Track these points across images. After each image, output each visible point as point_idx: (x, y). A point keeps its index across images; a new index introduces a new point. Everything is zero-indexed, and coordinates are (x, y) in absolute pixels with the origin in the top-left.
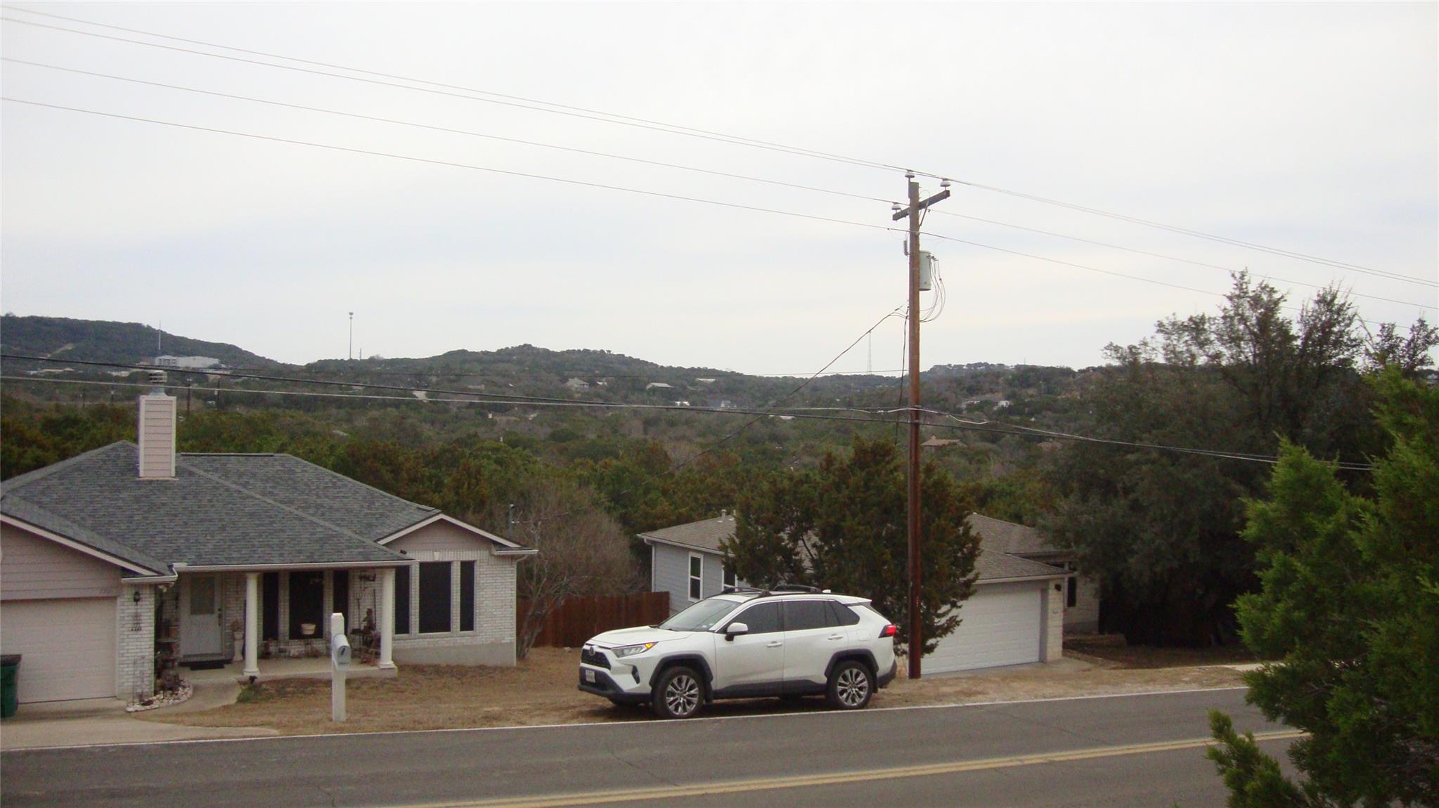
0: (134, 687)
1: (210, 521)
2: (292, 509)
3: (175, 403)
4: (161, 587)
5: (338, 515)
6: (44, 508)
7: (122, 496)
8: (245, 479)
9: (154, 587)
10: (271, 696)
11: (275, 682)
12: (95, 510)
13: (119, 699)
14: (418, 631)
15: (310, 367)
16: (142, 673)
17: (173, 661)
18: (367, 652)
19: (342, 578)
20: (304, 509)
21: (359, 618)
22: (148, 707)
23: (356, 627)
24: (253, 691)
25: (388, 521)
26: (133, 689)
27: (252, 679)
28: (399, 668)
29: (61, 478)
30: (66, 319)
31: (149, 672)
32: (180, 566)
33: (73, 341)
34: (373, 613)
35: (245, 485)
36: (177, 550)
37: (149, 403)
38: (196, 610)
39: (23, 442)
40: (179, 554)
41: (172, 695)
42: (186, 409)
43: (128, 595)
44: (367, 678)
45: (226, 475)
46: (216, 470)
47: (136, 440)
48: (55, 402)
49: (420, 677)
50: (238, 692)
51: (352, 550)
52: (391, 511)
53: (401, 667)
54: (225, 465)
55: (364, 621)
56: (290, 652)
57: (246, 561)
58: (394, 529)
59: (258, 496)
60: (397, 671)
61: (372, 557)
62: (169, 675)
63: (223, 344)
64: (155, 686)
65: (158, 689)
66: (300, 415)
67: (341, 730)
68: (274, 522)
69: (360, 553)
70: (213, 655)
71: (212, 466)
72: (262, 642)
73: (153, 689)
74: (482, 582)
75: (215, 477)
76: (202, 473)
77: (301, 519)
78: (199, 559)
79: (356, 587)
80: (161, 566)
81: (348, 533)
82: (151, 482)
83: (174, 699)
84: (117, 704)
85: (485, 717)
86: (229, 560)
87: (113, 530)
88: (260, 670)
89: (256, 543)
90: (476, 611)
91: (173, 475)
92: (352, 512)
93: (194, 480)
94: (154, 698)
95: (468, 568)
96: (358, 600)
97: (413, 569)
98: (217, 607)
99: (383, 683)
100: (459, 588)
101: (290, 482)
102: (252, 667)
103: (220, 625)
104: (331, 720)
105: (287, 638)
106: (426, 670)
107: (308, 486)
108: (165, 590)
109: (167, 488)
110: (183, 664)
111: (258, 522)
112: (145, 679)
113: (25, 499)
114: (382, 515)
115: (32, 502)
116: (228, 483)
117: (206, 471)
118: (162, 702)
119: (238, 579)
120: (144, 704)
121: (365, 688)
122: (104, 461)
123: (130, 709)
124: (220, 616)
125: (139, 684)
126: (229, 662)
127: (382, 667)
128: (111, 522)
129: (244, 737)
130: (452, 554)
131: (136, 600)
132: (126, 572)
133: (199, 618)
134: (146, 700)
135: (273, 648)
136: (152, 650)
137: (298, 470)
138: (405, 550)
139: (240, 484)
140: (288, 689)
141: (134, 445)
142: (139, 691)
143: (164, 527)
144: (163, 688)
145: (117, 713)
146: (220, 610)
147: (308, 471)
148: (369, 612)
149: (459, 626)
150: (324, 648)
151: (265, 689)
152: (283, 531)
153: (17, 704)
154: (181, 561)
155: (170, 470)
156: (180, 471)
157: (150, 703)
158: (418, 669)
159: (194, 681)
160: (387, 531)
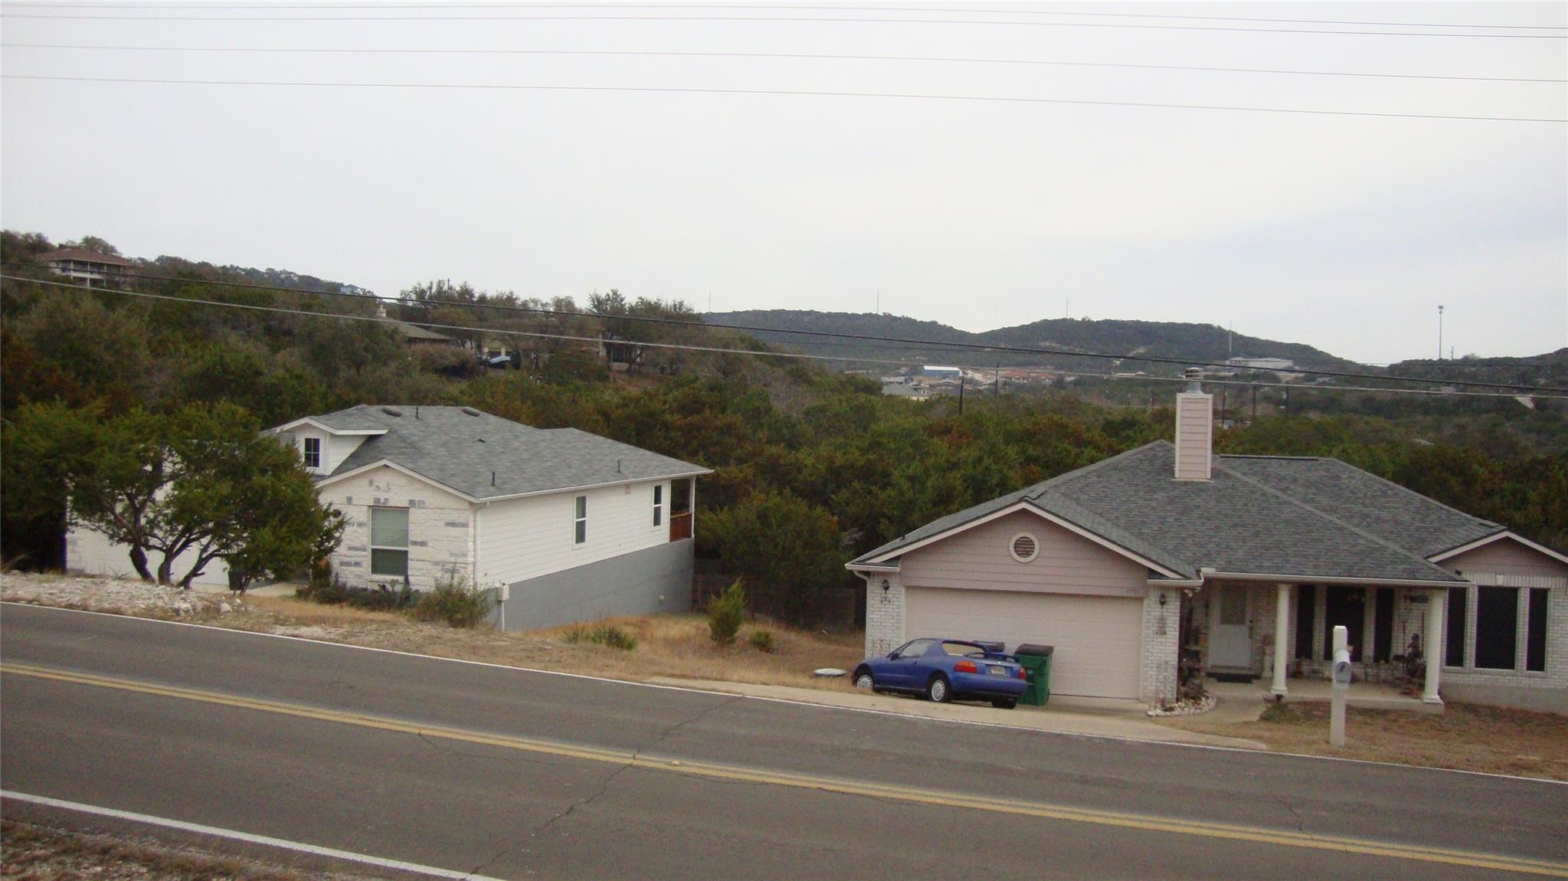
0: (1157, 692)
1: (1243, 526)
2: (1334, 518)
3: (1210, 403)
4: (1186, 591)
5: (1387, 526)
6: (1081, 505)
7: (1156, 496)
8: (1284, 484)
9: (1181, 590)
10: (1298, 719)
11: (1304, 703)
12: (1128, 510)
13: (1141, 702)
14: (1473, 665)
15: (1393, 368)
16: (1165, 678)
17: (1198, 670)
18: (1410, 682)
19: (1386, 596)
20: (1349, 518)
21: (1404, 643)
22: (1168, 713)
23: (1400, 652)
24: (1278, 709)
25: (1443, 537)
26: (1156, 694)
27: (1279, 697)
28: (1446, 705)
29: (1099, 476)
30: (1138, 322)
31: (1172, 678)
32: (1208, 571)
33: (1145, 344)
34: (1420, 639)
35: (1284, 490)
36: (1208, 555)
37: (1186, 401)
38: (1226, 619)
39: (1080, 443)
40: (1208, 558)
41: (1193, 704)
42: (1251, 413)
43: (1153, 599)
44: (1407, 711)
45: (1266, 478)
46: (1255, 474)
47: (1172, 439)
48: (1124, 406)
49: (1470, 717)
50: (1262, 709)
51: (1396, 566)
52: (1447, 526)
53: (1449, 704)
54: (1265, 467)
55: (1409, 647)
56: (1323, 673)
57: (1278, 569)
58: (1449, 546)
59: (1296, 502)
60: (1443, 706)
61: (1418, 575)
62: (1193, 684)
63: (1297, 344)
64: (1178, 694)
65: (1180, 696)
66: (1379, 421)
67: (1336, 754)
68: (1311, 531)
69: (1405, 570)
70: (1243, 668)
71: (1250, 469)
72: (1293, 659)
73: (1175, 696)
74: (1557, 614)
75: (1252, 481)
76: (1239, 475)
77: (1341, 529)
78: (1229, 565)
79: (1401, 608)
80: (1190, 570)
81: (1392, 546)
82: (1186, 483)
83: (1196, 709)
84: (1141, 706)
85: (1513, 765)
86: (1260, 568)
87: (1145, 530)
88: (1289, 690)
89: (1289, 551)
90: (1549, 648)
91: (1209, 476)
92: (1401, 524)
93: (1230, 483)
94: (1176, 705)
95: (1539, 598)
96: (1404, 623)
97: (1470, 593)
98: (1248, 617)
99: (1425, 718)
100: (1527, 620)
101: (1335, 489)
102: (1280, 685)
103: (1250, 637)
104: (1328, 742)
105: (1322, 658)
106: (1480, 710)
107: (1353, 493)
108: (1191, 595)
109: (1201, 490)
110: (1210, 675)
111: (1293, 530)
112: (1168, 685)
113: (1064, 495)
114: (1437, 530)
115: (1071, 499)
116: (1266, 488)
117: (1244, 474)
118: (1185, 709)
119: (1269, 590)
120: (1166, 710)
121: (1402, 721)
122: (1141, 461)
123: (1150, 713)
124: (1251, 628)
125: (1162, 688)
126: (1258, 677)
127: (1426, 701)
128: (1142, 522)
129: (1229, 747)
130: (1522, 580)
131: (1163, 603)
132: (1152, 573)
133: (1231, 628)
134: (1168, 706)
135: (1305, 668)
136: (1176, 656)
137: (1344, 476)
138: (1459, 569)
139: (1281, 490)
140: (1315, 713)
141: (1171, 445)
142: (1161, 696)
143: (1196, 530)
144: (1186, 696)
145: (1140, 715)
146: (1251, 621)
147: (1356, 477)
148: (1416, 637)
149: (1525, 665)
150: (1363, 673)
151: (1290, 710)
152: (1321, 541)
153: (1049, 693)
154: (1208, 565)
155: (1205, 472)
156: (1215, 473)
157: (1171, 709)
158: (1471, 708)
159: (1220, 693)
160: (1441, 547)
